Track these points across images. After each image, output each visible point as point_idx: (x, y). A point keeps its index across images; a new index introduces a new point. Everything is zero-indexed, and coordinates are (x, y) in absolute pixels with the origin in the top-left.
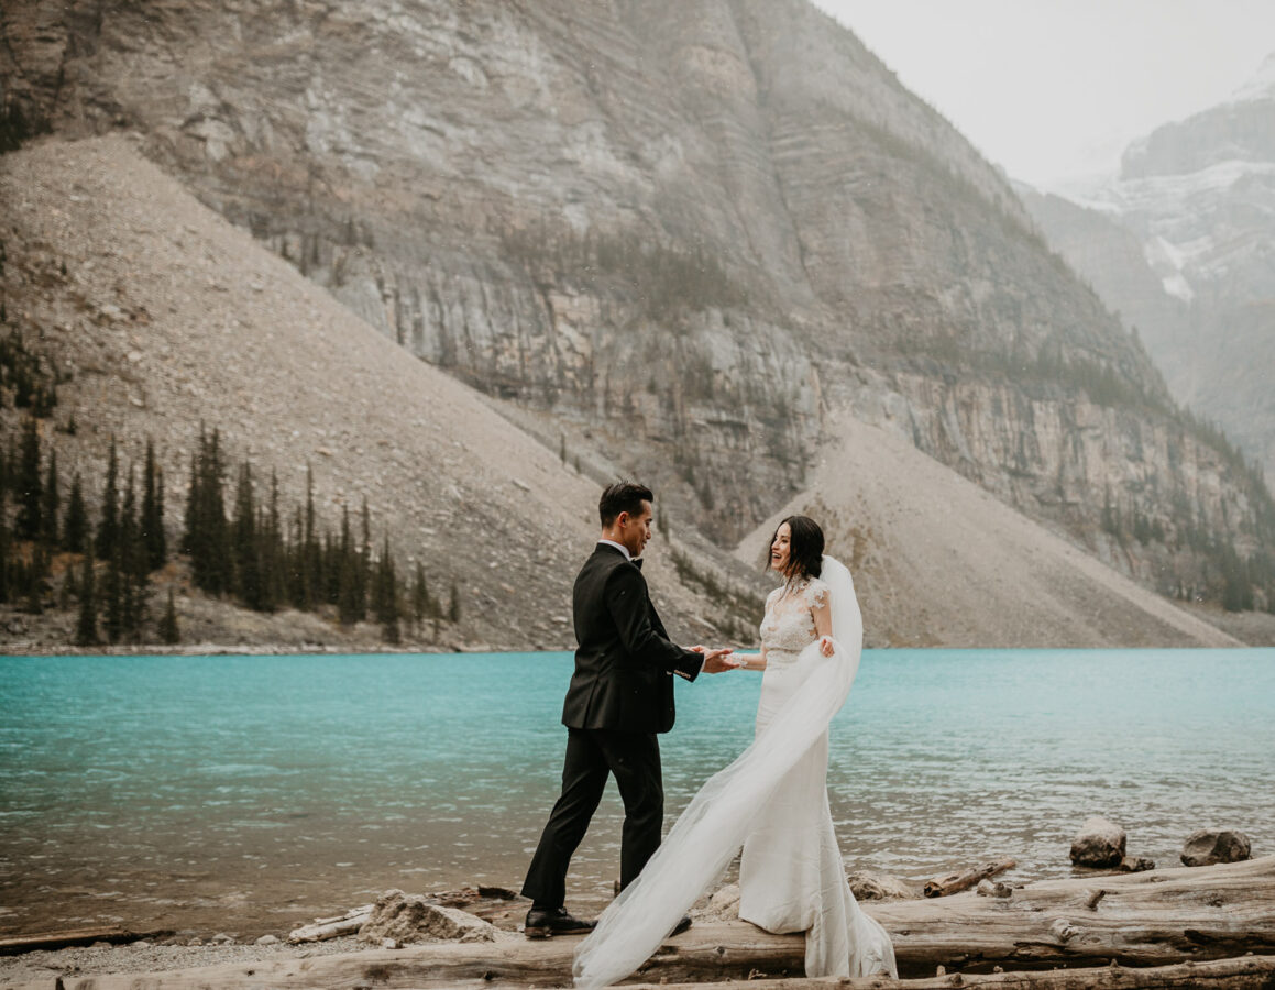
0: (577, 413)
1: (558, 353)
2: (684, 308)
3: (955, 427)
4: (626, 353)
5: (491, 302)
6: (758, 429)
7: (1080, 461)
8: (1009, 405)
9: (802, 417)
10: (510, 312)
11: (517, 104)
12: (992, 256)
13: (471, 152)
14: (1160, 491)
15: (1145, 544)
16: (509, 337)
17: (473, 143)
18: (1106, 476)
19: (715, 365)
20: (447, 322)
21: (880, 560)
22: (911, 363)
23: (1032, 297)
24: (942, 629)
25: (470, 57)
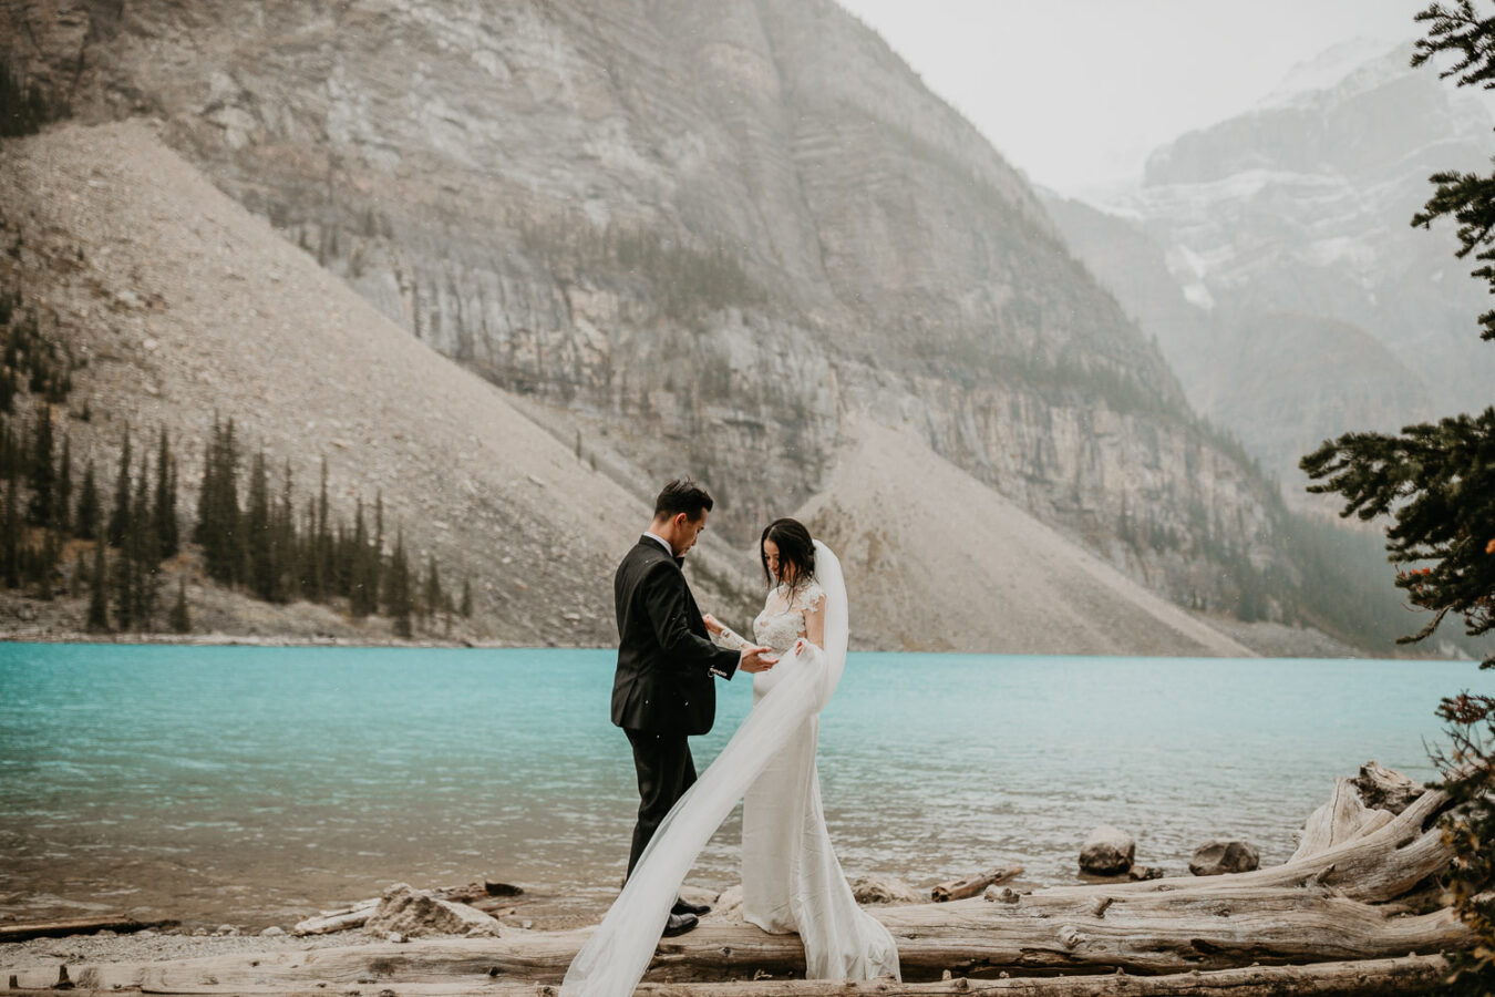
0: (593, 409)
1: (576, 349)
2: (702, 307)
3: (973, 432)
4: (644, 350)
5: (510, 297)
6: (774, 430)
7: (1098, 468)
8: (1027, 410)
9: (819, 419)
10: (528, 307)
11: (539, 98)
12: (1013, 260)
13: (493, 145)
14: (1176, 499)
15: (1160, 552)
16: (526, 331)
17: (496, 136)
18: (1123, 483)
19: (733, 365)
20: (464, 316)
21: (895, 562)
22: (930, 366)
23: (1051, 303)
24: (955, 634)
25: (493, 50)
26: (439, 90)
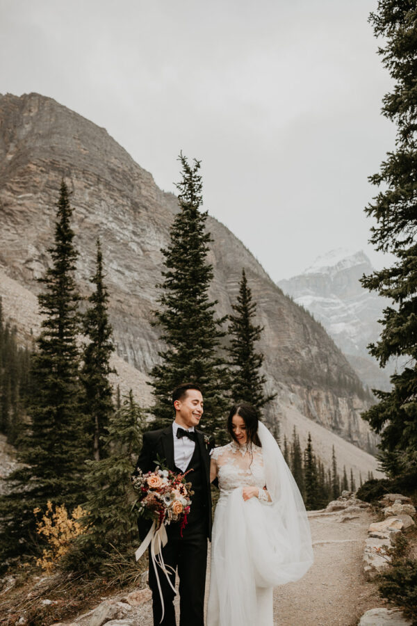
3: (313, 408)
5: (152, 350)
7: (356, 423)
8: (331, 399)
12: (317, 337)
13: (135, 282)
17: (136, 279)
18: (366, 429)
20: (137, 359)
22: (296, 380)
23: (330, 353)
25: (136, 242)
26: (115, 258)
